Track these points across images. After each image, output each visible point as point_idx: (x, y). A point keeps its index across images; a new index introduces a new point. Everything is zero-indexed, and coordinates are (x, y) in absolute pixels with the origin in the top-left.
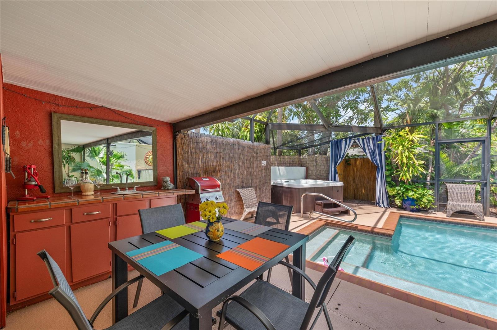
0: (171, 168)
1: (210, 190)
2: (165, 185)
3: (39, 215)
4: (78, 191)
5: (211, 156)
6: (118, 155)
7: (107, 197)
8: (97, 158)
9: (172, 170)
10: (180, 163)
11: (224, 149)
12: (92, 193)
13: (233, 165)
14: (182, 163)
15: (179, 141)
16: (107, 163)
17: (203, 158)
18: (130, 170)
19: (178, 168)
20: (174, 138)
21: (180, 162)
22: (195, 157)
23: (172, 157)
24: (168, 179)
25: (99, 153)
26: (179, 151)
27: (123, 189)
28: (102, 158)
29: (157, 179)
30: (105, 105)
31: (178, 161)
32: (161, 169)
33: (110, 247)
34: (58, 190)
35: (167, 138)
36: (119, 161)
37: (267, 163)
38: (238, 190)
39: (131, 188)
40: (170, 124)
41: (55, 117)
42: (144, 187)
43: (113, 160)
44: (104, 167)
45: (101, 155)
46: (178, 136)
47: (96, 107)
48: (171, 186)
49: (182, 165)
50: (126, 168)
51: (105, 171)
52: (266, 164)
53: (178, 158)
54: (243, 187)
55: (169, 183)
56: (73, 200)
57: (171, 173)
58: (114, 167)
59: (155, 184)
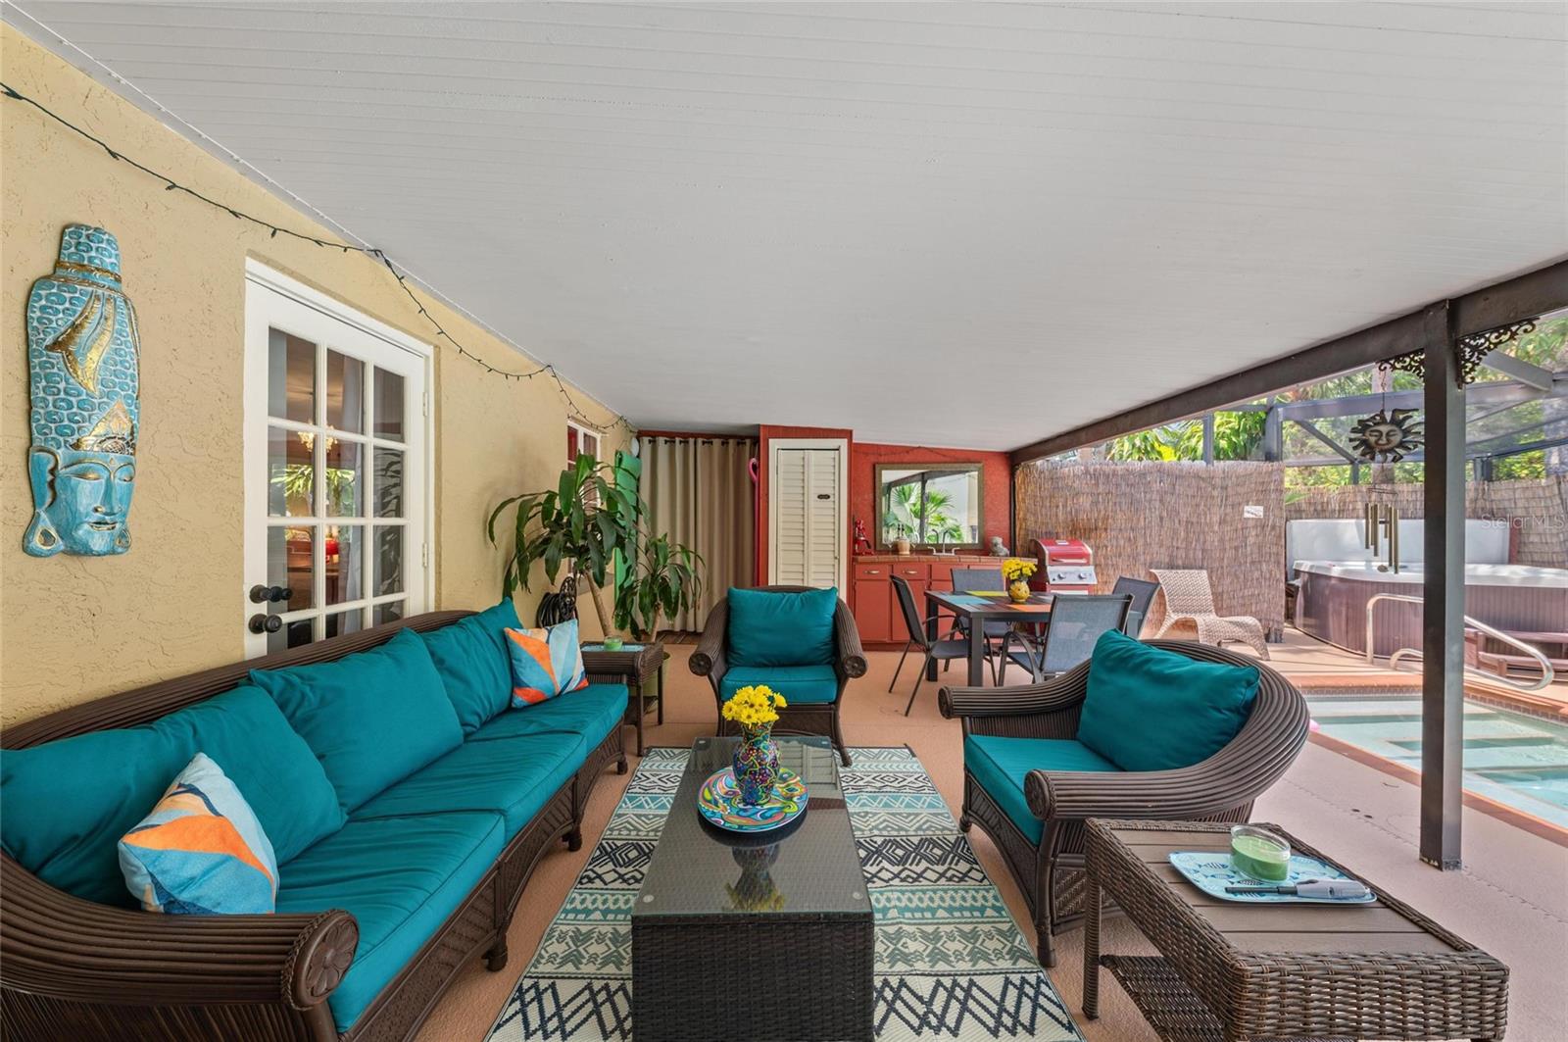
0: (1006, 523)
1: (1065, 561)
2: (995, 549)
3: (871, 567)
4: (896, 549)
5: (1085, 502)
6: (938, 497)
7: (923, 557)
8: (906, 505)
9: (1008, 526)
10: (1020, 515)
11: (1118, 485)
12: (908, 553)
13: (1142, 516)
14: (1025, 515)
15: (1019, 479)
16: (921, 515)
17: (1065, 506)
18: (958, 527)
19: (1017, 523)
20: (1012, 475)
21: (1021, 513)
22: (1048, 504)
23: (1008, 506)
24: (999, 540)
25: (910, 495)
26: (1020, 496)
27: (939, 551)
28: (914, 505)
29: (984, 539)
30: (922, 445)
31: (1017, 512)
32: (991, 525)
33: (926, 594)
34: (878, 548)
35: (1000, 475)
36: (940, 509)
37: (1265, 512)
38: (1153, 571)
39: (948, 550)
40: (1006, 453)
41: (878, 468)
42: (963, 550)
43: (930, 506)
44: (917, 521)
45: (913, 499)
46: (1018, 471)
47: (913, 449)
48: (1006, 551)
49: (1025, 519)
50: (950, 523)
51: (917, 528)
52: (1262, 514)
53: (1017, 507)
54: (1171, 566)
55: (1000, 546)
56: (891, 557)
57: (1007, 531)
58: (931, 520)
59: (981, 548)
